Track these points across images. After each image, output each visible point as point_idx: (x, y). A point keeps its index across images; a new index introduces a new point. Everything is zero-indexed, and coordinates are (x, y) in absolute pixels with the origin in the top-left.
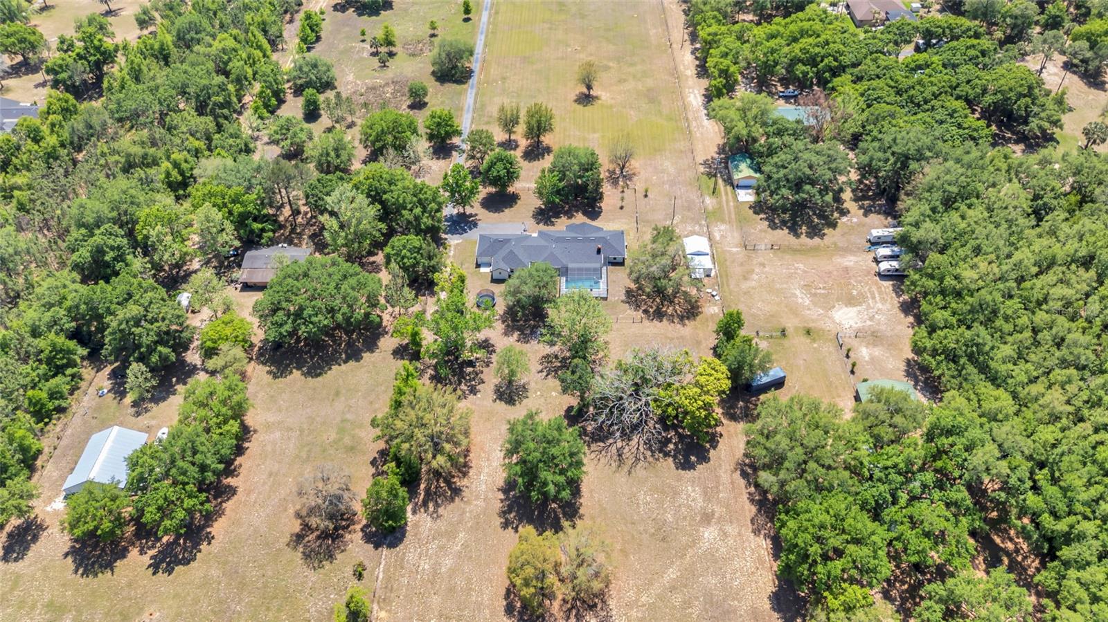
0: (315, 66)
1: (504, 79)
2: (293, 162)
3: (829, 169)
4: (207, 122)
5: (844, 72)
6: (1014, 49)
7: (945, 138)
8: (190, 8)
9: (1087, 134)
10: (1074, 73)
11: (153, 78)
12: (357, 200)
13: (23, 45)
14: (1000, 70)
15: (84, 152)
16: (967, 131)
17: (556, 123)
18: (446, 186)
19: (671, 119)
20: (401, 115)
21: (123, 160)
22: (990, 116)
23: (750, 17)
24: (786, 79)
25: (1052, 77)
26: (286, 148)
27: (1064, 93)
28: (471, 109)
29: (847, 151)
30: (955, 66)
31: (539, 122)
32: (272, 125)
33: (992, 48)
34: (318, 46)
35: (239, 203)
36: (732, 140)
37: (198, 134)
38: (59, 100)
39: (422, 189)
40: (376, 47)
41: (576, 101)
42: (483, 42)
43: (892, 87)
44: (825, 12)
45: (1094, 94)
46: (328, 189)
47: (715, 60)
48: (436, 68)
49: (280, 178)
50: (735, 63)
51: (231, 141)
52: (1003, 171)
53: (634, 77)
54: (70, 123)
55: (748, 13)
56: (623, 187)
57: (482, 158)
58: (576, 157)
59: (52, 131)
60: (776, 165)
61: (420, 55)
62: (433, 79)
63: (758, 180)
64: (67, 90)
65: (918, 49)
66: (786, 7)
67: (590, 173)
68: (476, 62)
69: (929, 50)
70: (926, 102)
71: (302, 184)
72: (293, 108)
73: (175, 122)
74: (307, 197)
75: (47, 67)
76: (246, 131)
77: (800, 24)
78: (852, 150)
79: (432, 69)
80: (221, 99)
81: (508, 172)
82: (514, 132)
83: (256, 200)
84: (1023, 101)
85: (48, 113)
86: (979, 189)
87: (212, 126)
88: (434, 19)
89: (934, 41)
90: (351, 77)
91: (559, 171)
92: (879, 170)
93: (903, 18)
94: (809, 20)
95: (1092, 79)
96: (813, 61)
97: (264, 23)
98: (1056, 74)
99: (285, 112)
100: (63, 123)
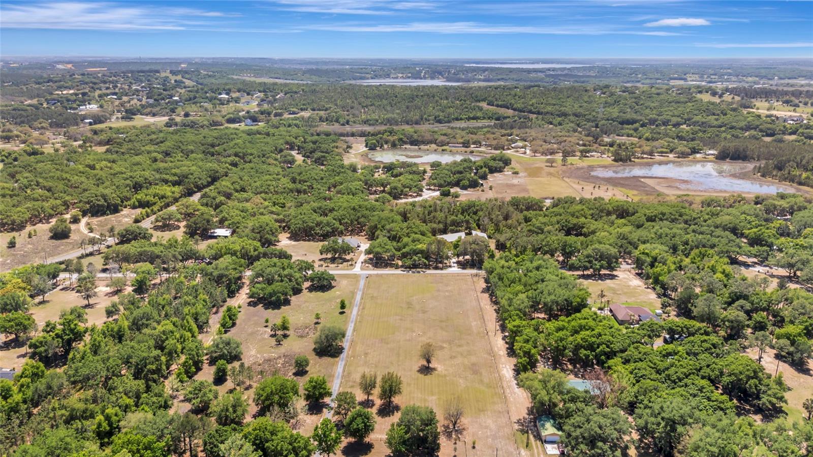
0: (228, 344)
1: (366, 354)
2: (199, 416)
3: (615, 429)
4: (140, 384)
5: (615, 356)
6: (737, 344)
7: (700, 408)
8: (146, 303)
9: (807, 408)
10: (785, 362)
11: (107, 352)
12: (244, 448)
13: (18, 327)
14: (730, 358)
15: (40, 407)
16: (715, 403)
17: (404, 388)
18: (316, 436)
19: (491, 387)
20: (287, 380)
21: (67, 414)
22: (730, 392)
23: (542, 315)
24: (573, 360)
25: (770, 365)
26: (196, 404)
27: (780, 377)
28: (340, 376)
29: (627, 415)
30: (696, 355)
31: (391, 386)
32: (189, 387)
33: (720, 342)
34: (233, 330)
35: (150, 449)
36: (537, 405)
37: (131, 394)
38: (33, 367)
39: (296, 439)
40: (275, 331)
41: (418, 371)
42: (352, 328)
43: (653, 368)
44: (595, 314)
45: (803, 378)
46: (223, 438)
47: (520, 344)
48: (317, 346)
49: (188, 428)
50: (535, 347)
51: (154, 399)
52: (751, 436)
53: (462, 355)
54: (35, 385)
55: (541, 313)
56: (456, 440)
57: (346, 414)
58: (419, 414)
59: (20, 391)
60: (573, 425)
61: (306, 337)
62: (314, 353)
63: (561, 437)
64: (40, 360)
65: (666, 341)
66: (567, 310)
67: (429, 427)
68: (347, 342)
69: (674, 342)
70: (680, 380)
71: (203, 434)
72: (207, 374)
73: (115, 384)
74: (205, 444)
75: (31, 343)
76: (168, 391)
77: (579, 322)
78: (631, 414)
79: (314, 346)
80: (154, 367)
81: (365, 425)
82: (372, 394)
83: (164, 447)
84: (752, 382)
85: (21, 377)
86: (735, 449)
87: (142, 387)
88: (319, 312)
89: (677, 336)
90: (253, 352)
91: (406, 426)
92: (653, 432)
93: (651, 319)
94: (585, 319)
95: (800, 366)
96: (591, 347)
97: (197, 314)
98: (771, 363)
99: (200, 377)
100: (31, 384)
